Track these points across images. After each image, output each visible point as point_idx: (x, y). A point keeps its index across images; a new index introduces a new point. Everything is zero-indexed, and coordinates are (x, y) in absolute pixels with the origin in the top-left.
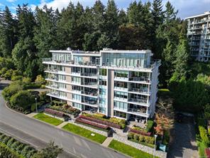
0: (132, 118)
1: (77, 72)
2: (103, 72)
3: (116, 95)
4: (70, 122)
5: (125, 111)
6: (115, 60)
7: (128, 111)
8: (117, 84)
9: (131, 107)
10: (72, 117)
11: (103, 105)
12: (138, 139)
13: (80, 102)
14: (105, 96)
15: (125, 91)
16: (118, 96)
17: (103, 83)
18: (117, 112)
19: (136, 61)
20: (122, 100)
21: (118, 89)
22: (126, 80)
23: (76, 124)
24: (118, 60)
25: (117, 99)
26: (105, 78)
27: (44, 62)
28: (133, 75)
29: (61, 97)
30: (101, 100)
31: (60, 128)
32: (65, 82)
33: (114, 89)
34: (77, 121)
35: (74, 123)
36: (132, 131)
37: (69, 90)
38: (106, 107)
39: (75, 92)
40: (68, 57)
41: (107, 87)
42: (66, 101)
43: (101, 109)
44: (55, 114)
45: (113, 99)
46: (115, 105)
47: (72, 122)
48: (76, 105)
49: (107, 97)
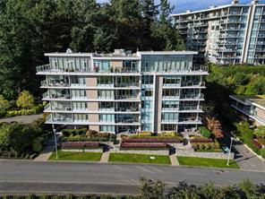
1: (107, 83)
2: (148, 80)
3: (164, 106)
4: (111, 151)
5: (176, 121)
6: (156, 63)
7: (180, 121)
8: (166, 93)
10: (111, 144)
11: (146, 121)
12: (204, 148)
13: (113, 123)
14: (150, 110)
15: (176, 99)
16: (167, 106)
17: (148, 93)
18: (166, 125)
20: (172, 110)
21: (167, 99)
22: (178, 86)
23: (122, 152)
24: (161, 63)
25: (166, 110)
27: (39, 73)
28: (187, 80)
29: (77, 122)
30: (143, 115)
31: (106, 161)
32: (85, 99)
33: (162, 99)
34: (122, 148)
35: (119, 151)
36: (192, 141)
37: (94, 109)
38: (152, 122)
39: (104, 111)
40: (83, 62)
41: (153, 98)
42: (87, 126)
43: (143, 126)
44: (85, 147)
45: (161, 111)
46: (163, 118)
47: (115, 149)
48: (105, 128)
49: (153, 110)
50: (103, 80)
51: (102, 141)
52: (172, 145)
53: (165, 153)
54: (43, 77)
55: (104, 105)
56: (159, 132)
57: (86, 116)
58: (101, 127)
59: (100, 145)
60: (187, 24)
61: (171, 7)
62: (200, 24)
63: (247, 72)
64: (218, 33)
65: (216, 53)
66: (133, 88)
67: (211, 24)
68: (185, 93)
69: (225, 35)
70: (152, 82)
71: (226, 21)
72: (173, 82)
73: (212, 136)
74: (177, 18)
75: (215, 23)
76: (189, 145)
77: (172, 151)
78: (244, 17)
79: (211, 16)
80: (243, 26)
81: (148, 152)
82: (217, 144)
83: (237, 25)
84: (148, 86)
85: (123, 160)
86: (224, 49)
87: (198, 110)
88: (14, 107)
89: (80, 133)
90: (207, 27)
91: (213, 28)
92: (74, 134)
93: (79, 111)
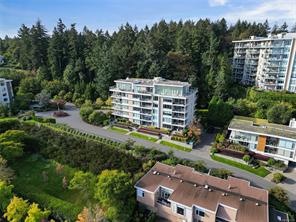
0: (175, 128)
1: (136, 98)
2: (156, 98)
3: (164, 114)
4: (133, 131)
5: (170, 124)
6: (163, 90)
7: (172, 124)
8: (165, 106)
9: (174, 121)
10: (134, 128)
11: (155, 121)
12: (177, 139)
13: (139, 119)
14: (157, 115)
15: (170, 111)
17: (156, 106)
20: (168, 117)
21: (167, 110)
22: (171, 104)
23: (138, 133)
25: (165, 116)
26: (157, 102)
27: (111, 90)
28: (176, 101)
30: (154, 117)
31: (129, 135)
32: (128, 105)
33: (163, 109)
34: (138, 131)
36: (174, 135)
37: (131, 110)
39: (135, 112)
41: (158, 108)
42: (128, 119)
43: (154, 123)
45: (162, 116)
46: (163, 120)
47: (135, 131)
48: (136, 121)
50: (135, 96)
51: (130, 126)
53: (157, 137)
54: (112, 93)
55: (135, 109)
56: (161, 128)
57: (128, 113)
58: (134, 120)
59: (129, 128)
60: (245, 49)
66: (149, 102)
75: (264, 52)
76: (171, 136)
78: (285, 49)
79: (262, 45)
80: (285, 56)
81: (148, 135)
82: (186, 139)
88: (104, 105)
89: (124, 121)
90: (258, 55)
91: (262, 56)
92: (122, 121)
93: (125, 110)
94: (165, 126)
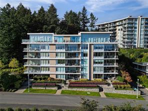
1: (61, 48)
3: (95, 63)
4: (63, 89)
5: (102, 73)
6: (90, 39)
7: (104, 72)
8: (96, 54)
9: (106, 70)
10: (63, 85)
11: (84, 72)
12: (121, 88)
13: (64, 73)
15: (102, 58)
16: (96, 63)
17: (85, 55)
18: (96, 75)
19: (105, 39)
22: (103, 51)
23: (70, 89)
24: (92, 39)
25: (96, 65)
27: (23, 43)
29: (42, 73)
30: (82, 68)
31: (60, 94)
32: (49, 58)
33: (93, 58)
34: (70, 87)
35: (67, 89)
36: (113, 84)
37: (53, 64)
38: (88, 72)
39: (59, 65)
40: (48, 38)
41: (88, 58)
42: (49, 75)
43: (82, 75)
44: (47, 86)
45: (93, 66)
46: (94, 70)
47: (65, 88)
48: (59, 76)
49: (88, 65)
50: (59, 47)
52: (101, 86)
53: (97, 90)
55: (59, 62)
56: (92, 79)
57: (48, 68)
58: (57, 75)
59: (56, 85)
60: (105, 28)
61: (96, 19)
62: (112, 28)
63: (141, 51)
64: (122, 32)
65: (122, 43)
67: (118, 28)
68: (107, 55)
69: (126, 33)
70: (87, 48)
71: (126, 26)
72: (99, 48)
73: (125, 81)
74: (99, 26)
75: (120, 27)
76: (112, 86)
77: (101, 90)
78: (135, 24)
79: (118, 24)
80: (136, 28)
82: (129, 85)
83: (132, 27)
84: (85, 51)
85: (70, 94)
86: (126, 40)
87: (115, 65)
88: (7, 67)
89: (44, 79)
90: (116, 30)
91: (119, 30)
92: (41, 79)
93: (44, 65)
94: (96, 76)
